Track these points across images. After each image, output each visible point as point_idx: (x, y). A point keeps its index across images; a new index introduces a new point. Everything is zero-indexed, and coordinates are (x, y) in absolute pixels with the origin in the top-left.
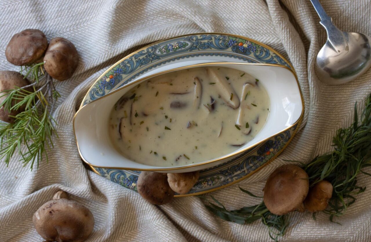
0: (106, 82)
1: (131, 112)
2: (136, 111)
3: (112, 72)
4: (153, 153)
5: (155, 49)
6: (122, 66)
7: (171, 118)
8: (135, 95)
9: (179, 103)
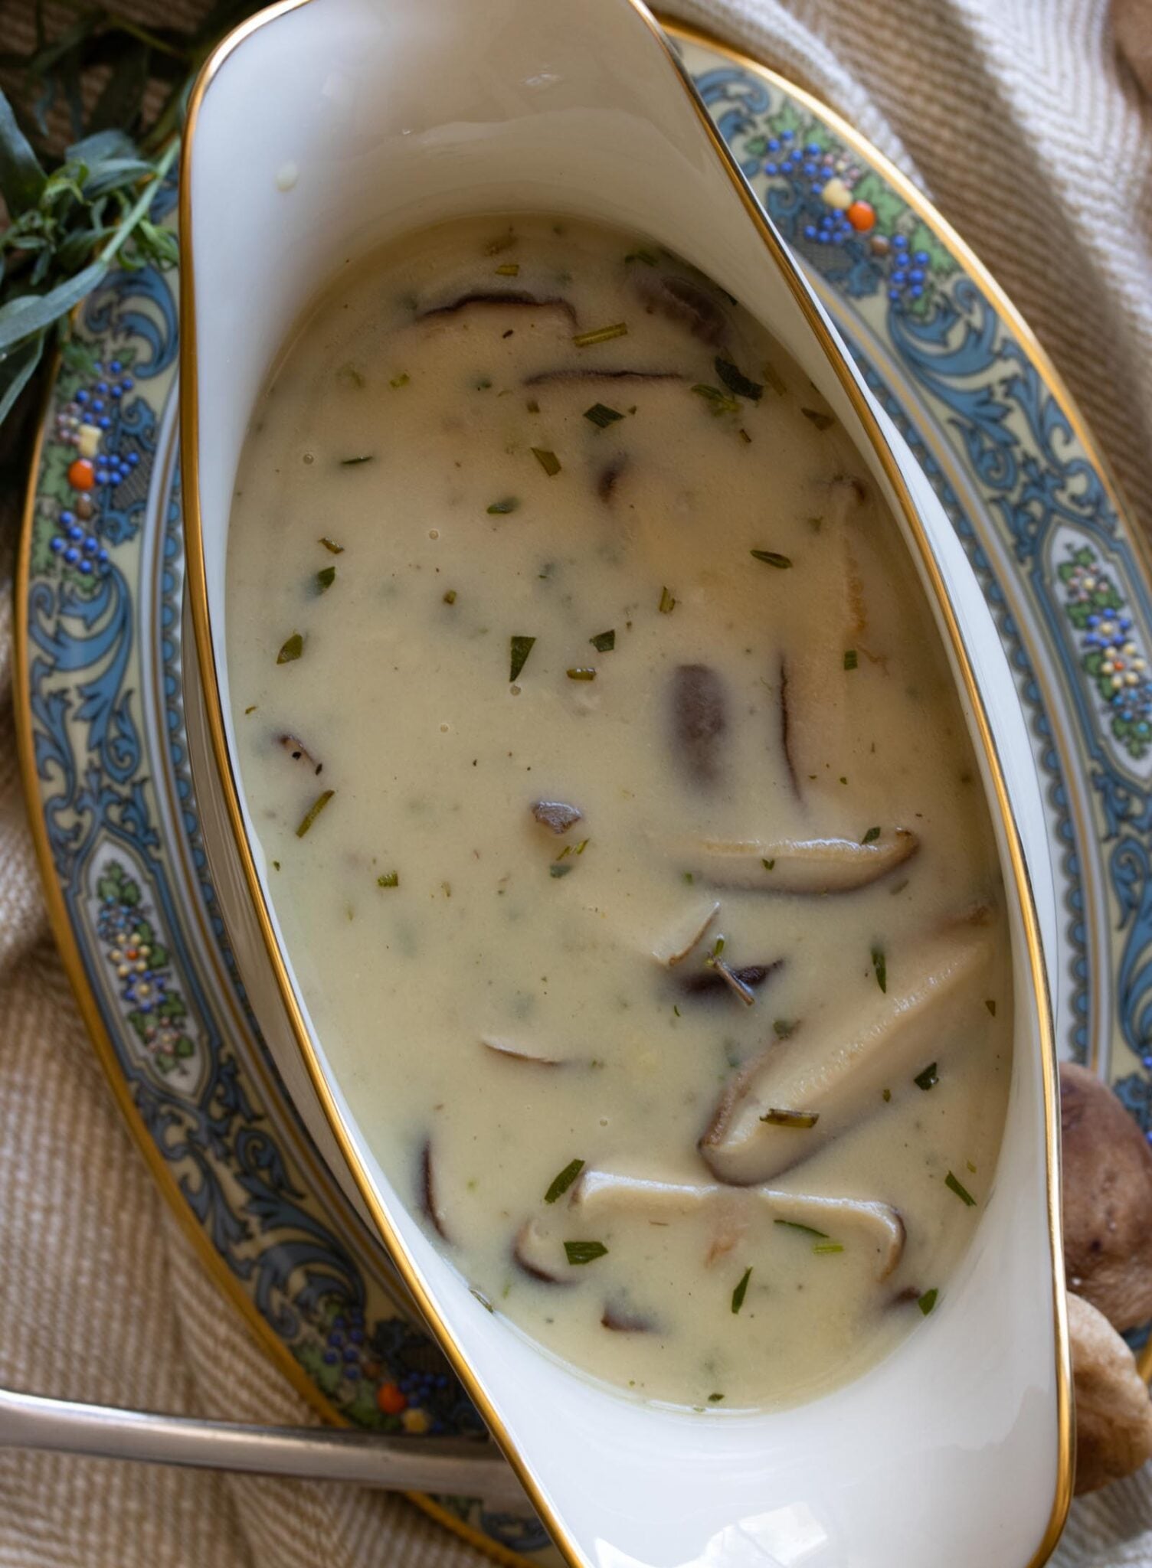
0: (824, 180)
1: (620, 376)
2: (633, 411)
3: (894, 219)
4: (326, 561)
5: (1091, 519)
6: (948, 287)
7: (601, 675)
8: (753, 392)
9: (719, 725)
